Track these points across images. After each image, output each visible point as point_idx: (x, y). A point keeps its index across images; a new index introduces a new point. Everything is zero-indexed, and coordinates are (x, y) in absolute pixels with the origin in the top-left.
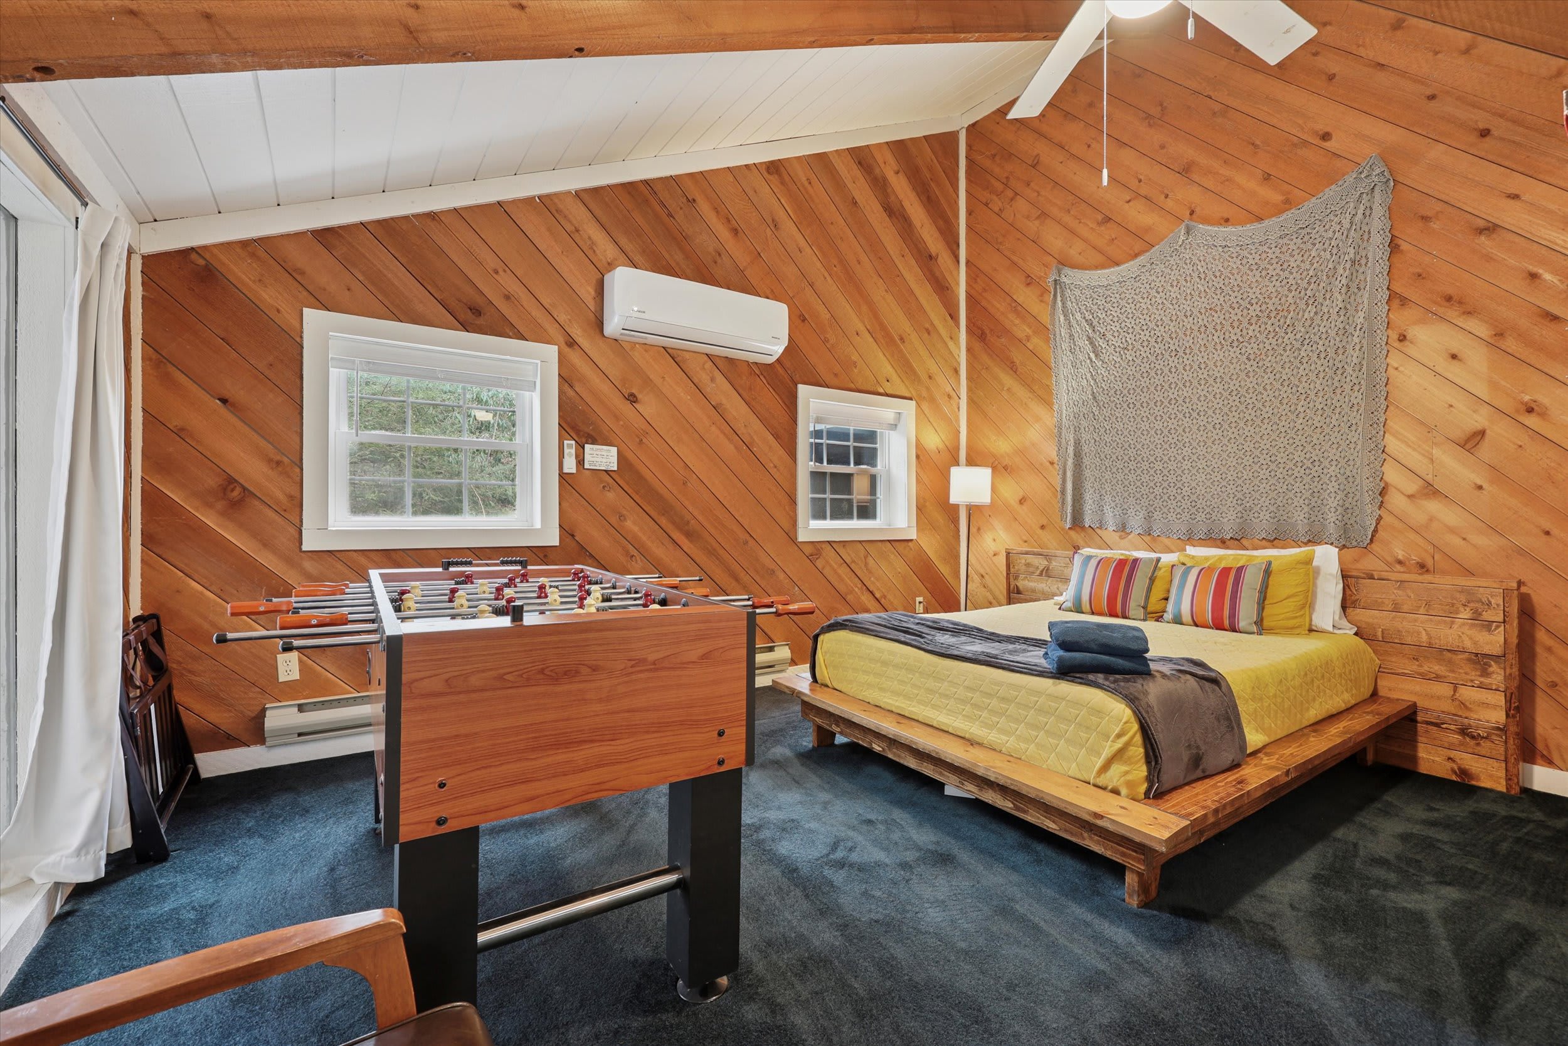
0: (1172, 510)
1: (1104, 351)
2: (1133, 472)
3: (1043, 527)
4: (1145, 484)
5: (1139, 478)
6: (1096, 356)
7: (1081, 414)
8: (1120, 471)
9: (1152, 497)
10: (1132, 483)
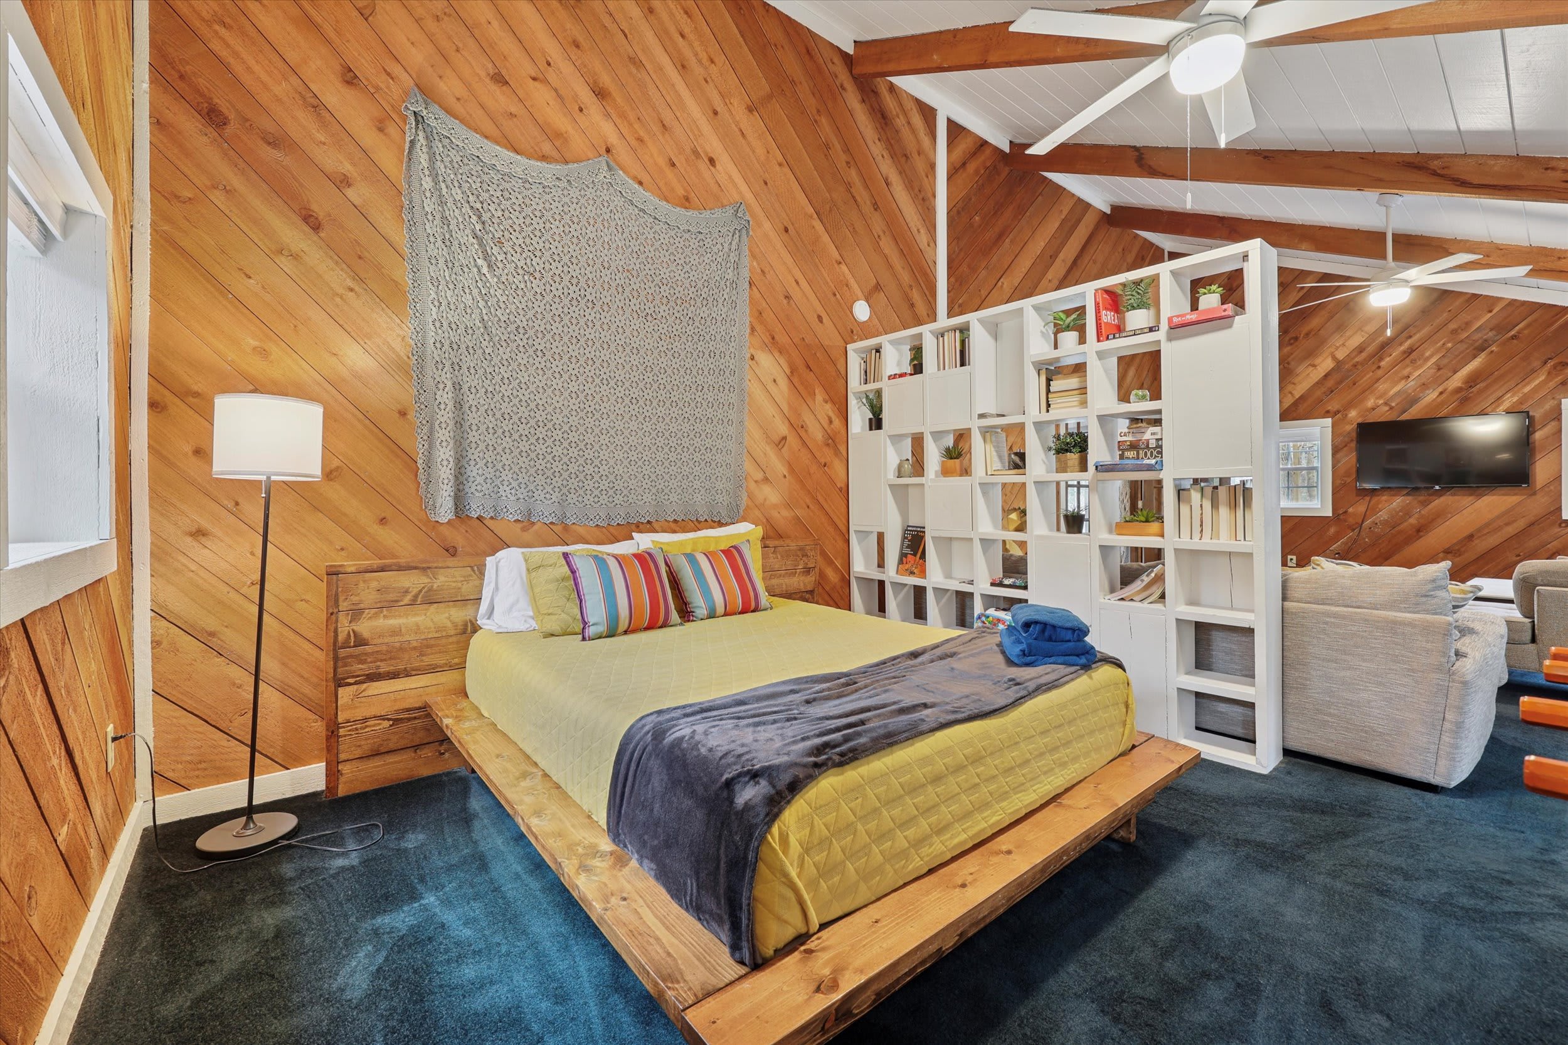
0: (588, 492)
1: (500, 265)
2: (541, 441)
3: (383, 521)
4: (557, 459)
5: (549, 450)
6: (489, 266)
7: (463, 346)
8: (524, 438)
9: (565, 475)
10: (541, 457)
